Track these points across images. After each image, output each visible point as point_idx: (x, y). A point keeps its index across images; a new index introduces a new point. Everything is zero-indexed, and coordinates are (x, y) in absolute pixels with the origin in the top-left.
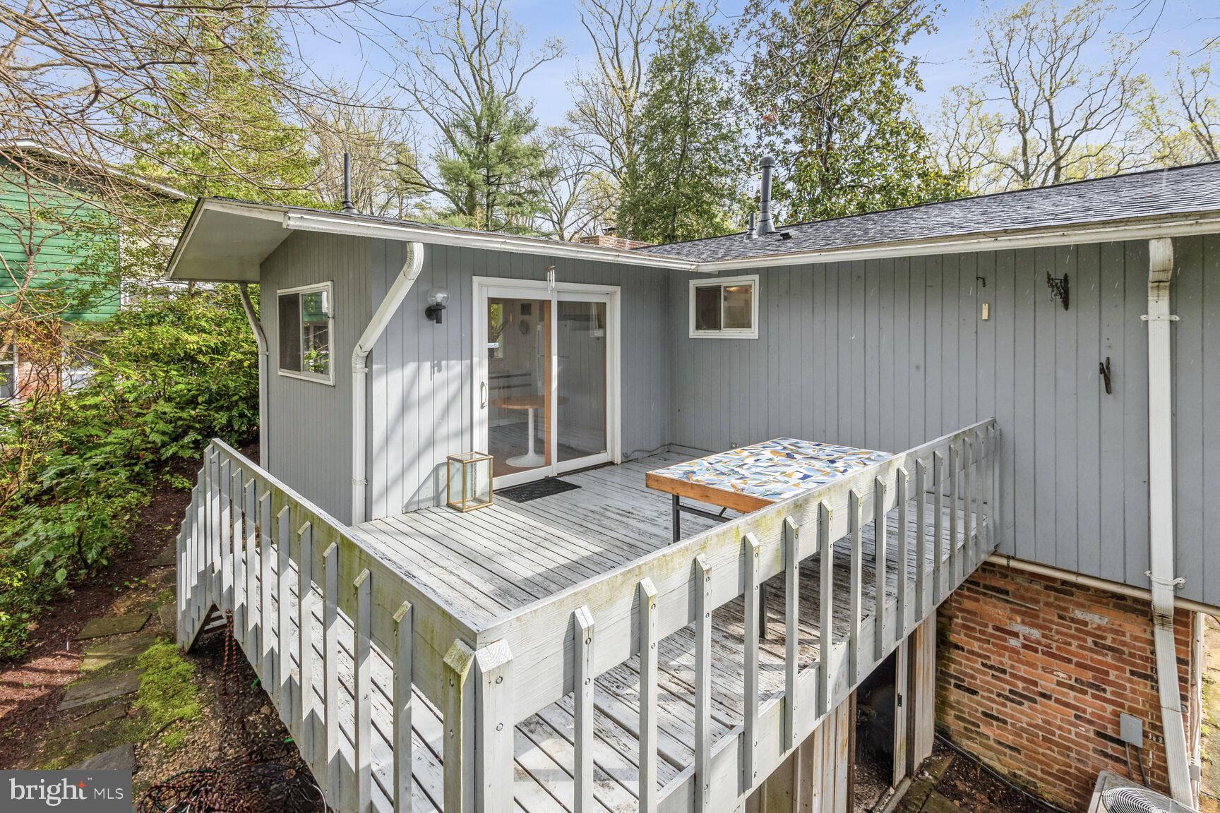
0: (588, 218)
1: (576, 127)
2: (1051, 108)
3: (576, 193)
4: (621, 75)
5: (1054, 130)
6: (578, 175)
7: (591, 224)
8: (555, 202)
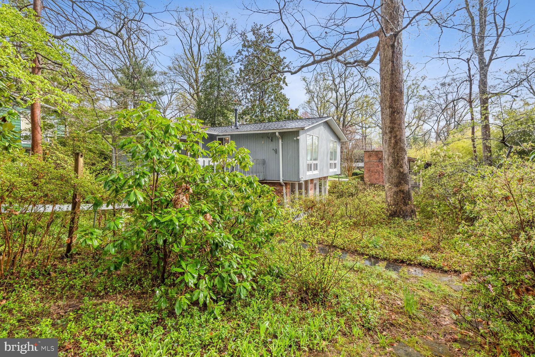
0: (177, 111)
1: (172, 73)
2: (345, 84)
3: (172, 100)
4: (192, 55)
5: (345, 92)
6: (172, 93)
7: (178, 114)
8: (162, 104)
